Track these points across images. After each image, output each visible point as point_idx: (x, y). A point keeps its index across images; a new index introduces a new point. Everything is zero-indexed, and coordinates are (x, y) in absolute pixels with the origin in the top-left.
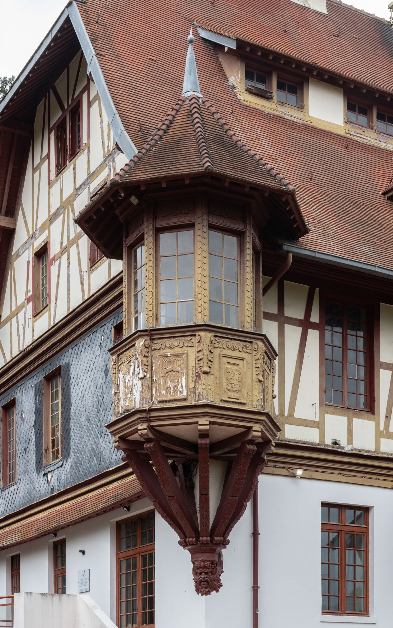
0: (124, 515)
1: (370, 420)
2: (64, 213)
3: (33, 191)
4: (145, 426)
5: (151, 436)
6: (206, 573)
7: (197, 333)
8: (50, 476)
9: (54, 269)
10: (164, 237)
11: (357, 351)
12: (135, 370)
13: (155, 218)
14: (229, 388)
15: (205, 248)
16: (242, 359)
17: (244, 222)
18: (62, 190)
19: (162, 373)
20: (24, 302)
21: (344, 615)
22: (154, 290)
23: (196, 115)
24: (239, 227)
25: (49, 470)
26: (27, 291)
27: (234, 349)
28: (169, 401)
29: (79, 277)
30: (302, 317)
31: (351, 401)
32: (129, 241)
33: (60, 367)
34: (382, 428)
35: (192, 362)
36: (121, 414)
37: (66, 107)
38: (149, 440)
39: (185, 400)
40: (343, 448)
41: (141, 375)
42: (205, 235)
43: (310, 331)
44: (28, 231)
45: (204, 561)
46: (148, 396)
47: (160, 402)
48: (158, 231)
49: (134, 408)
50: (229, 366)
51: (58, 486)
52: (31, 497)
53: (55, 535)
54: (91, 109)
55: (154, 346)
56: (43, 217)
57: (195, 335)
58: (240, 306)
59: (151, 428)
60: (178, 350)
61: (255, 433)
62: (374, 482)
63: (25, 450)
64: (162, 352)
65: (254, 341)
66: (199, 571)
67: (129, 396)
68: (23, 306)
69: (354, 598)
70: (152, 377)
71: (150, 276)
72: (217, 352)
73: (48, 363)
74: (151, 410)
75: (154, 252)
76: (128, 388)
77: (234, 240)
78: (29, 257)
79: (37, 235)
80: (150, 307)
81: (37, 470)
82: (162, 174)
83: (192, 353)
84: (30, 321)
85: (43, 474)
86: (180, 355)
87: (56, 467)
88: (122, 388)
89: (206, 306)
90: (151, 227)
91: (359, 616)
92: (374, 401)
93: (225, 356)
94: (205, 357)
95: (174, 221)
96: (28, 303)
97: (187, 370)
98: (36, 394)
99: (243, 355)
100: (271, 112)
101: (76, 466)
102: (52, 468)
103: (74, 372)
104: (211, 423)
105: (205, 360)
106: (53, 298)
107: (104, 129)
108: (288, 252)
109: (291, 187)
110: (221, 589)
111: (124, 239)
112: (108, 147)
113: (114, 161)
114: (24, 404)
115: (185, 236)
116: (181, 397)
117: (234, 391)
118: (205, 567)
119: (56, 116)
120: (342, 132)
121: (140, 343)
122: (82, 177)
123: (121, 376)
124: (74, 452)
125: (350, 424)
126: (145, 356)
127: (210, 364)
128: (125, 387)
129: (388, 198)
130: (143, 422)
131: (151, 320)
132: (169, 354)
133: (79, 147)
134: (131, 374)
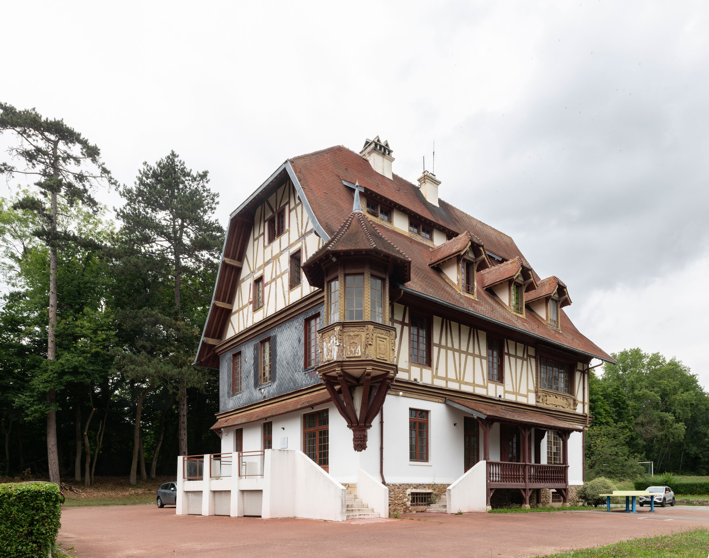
0: (309, 411)
1: (430, 370)
2: (273, 262)
3: (254, 250)
4: (339, 369)
5: (342, 374)
6: (361, 441)
7: (366, 325)
8: (263, 390)
9: (267, 289)
10: (348, 278)
11: (423, 337)
12: (333, 342)
13: (344, 269)
14: (380, 352)
15: (369, 285)
16: (386, 339)
17: (385, 273)
18: (272, 251)
19: (348, 344)
20: (247, 304)
21: (418, 462)
22: (343, 303)
23: (363, 221)
24: (383, 276)
25: (263, 387)
26: (249, 298)
27: (382, 334)
28: (352, 357)
29: (283, 294)
30: (401, 320)
31: (420, 360)
32: (329, 279)
33: (270, 337)
34: (434, 374)
35: (363, 339)
36: (325, 362)
37: (275, 211)
38: (340, 376)
39: (360, 357)
40: (419, 383)
41: (338, 344)
42: (369, 279)
43: (405, 327)
44: (250, 269)
45: (360, 435)
46: (341, 354)
47: (347, 357)
48: (346, 275)
49: (333, 360)
50: (380, 342)
51: (268, 396)
52: (251, 400)
53: (266, 420)
54: (291, 213)
55: (344, 330)
56: (260, 263)
57: (365, 326)
58: (383, 313)
59: (342, 370)
60: (356, 333)
61: (391, 375)
62: (431, 399)
63: (247, 377)
64: (348, 333)
65: (391, 331)
66: (358, 440)
67: (330, 354)
68: (246, 306)
69: (422, 454)
70: (343, 345)
71: (342, 296)
72: (375, 335)
73: (263, 334)
74: (343, 361)
75: (343, 285)
76: (330, 350)
77: (379, 282)
78: (251, 282)
79: (256, 272)
80: (342, 311)
81: (255, 387)
82: (352, 248)
83: (363, 335)
84: (252, 314)
85: (259, 389)
86: (357, 335)
87: (266, 386)
88: (325, 350)
89: (369, 312)
90: (342, 273)
91: (425, 462)
92: (431, 361)
93: (379, 337)
94: (370, 337)
95: (354, 271)
96: (250, 304)
97: (361, 343)
98: (254, 349)
99: (386, 337)
100: (378, 223)
101: (280, 386)
102: (264, 386)
103: (278, 340)
104: (373, 369)
105: (370, 339)
106: (266, 302)
107: (299, 223)
108: (401, 289)
109: (410, 259)
110: (367, 449)
111: (325, 277)
112: (301, 232)
113: (305, 239)
114: (247, 354)
115: (358, 278)
116: (358, 356)
117: (382, 354)
118: (361, 438)
119: (269, 215)
120: (408, 235)
121: (337, 329)
122: (285, 245)
123: (325, 344)
124: (279, 379)
125: (421, 371)
126: (340, 335)
127: (372, 340)
128: (328, 349)
129: (431, 268)
130: (338, 367)
131: (342, 318)
132: (352, 335)
133: (282, 231)
134: (331, 343)
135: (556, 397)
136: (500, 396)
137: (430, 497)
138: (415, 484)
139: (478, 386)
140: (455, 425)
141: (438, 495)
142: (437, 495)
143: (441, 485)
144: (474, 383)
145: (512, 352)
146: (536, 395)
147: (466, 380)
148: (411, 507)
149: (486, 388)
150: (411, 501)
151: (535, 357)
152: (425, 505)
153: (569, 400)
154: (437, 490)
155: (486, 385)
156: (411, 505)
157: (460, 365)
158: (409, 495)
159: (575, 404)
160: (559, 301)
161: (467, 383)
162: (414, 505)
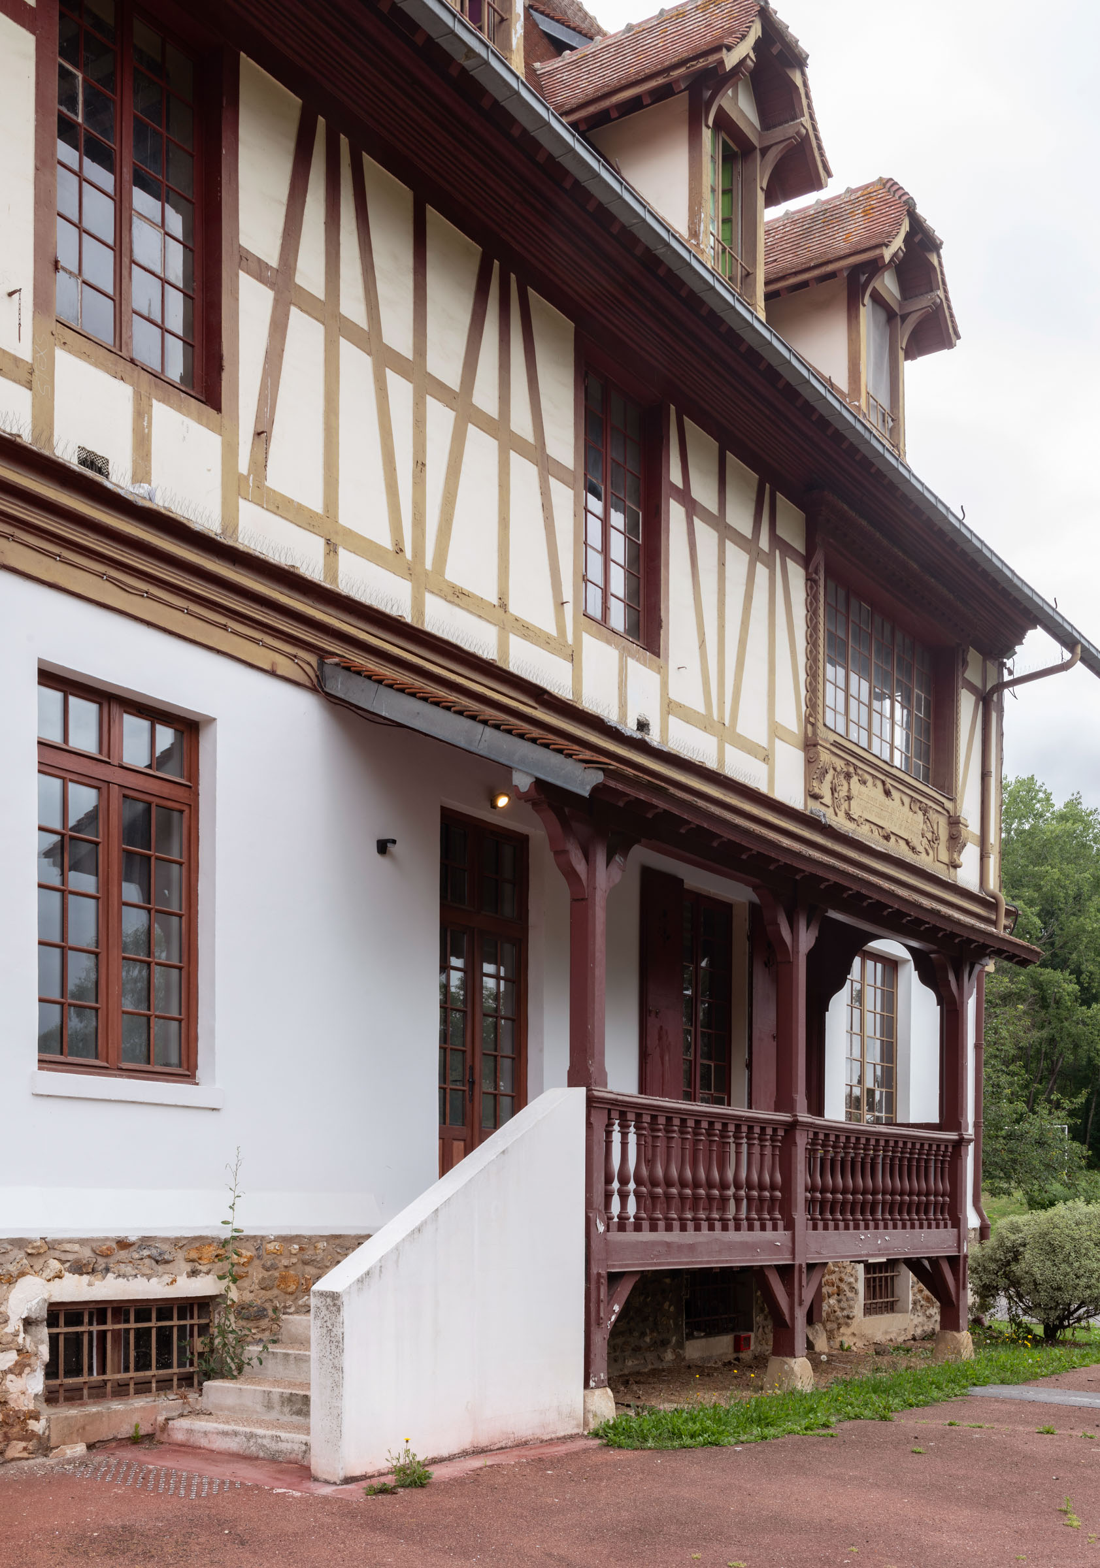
1: (207, 426)
21: (115, 1076)
34: (242, 465)
40: (119, 485)
69: (148, 1017)
91: (167, 1081)
92: (220, 368)
125: (142, 414)
135: (887, 793)
136: (642, 726)
137: (204, 1329)
138: (82, 1242)
139: (527, 631)
140: (383, 847)
141: (260, 1314)
142: (250, 1314)
143: (287, 1240)
144: (504, 606)
145: (704, 492)
146: (810, 762)
147: (455, 574)
148: (46, 1411)
149: (573, 656)
150: (51, 1371)
151: (806, 561)
152: (164, 1385)
153: (933, 816)
154: (257, 1274)
155: (570, 639)
156: (51, 1397)
157: (420, 465)
158: (28, 1323)
159: (955, 841)
160: (904, 318)
161: (458, 596)
162: (73, 1396)
